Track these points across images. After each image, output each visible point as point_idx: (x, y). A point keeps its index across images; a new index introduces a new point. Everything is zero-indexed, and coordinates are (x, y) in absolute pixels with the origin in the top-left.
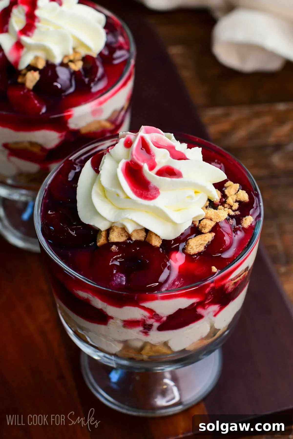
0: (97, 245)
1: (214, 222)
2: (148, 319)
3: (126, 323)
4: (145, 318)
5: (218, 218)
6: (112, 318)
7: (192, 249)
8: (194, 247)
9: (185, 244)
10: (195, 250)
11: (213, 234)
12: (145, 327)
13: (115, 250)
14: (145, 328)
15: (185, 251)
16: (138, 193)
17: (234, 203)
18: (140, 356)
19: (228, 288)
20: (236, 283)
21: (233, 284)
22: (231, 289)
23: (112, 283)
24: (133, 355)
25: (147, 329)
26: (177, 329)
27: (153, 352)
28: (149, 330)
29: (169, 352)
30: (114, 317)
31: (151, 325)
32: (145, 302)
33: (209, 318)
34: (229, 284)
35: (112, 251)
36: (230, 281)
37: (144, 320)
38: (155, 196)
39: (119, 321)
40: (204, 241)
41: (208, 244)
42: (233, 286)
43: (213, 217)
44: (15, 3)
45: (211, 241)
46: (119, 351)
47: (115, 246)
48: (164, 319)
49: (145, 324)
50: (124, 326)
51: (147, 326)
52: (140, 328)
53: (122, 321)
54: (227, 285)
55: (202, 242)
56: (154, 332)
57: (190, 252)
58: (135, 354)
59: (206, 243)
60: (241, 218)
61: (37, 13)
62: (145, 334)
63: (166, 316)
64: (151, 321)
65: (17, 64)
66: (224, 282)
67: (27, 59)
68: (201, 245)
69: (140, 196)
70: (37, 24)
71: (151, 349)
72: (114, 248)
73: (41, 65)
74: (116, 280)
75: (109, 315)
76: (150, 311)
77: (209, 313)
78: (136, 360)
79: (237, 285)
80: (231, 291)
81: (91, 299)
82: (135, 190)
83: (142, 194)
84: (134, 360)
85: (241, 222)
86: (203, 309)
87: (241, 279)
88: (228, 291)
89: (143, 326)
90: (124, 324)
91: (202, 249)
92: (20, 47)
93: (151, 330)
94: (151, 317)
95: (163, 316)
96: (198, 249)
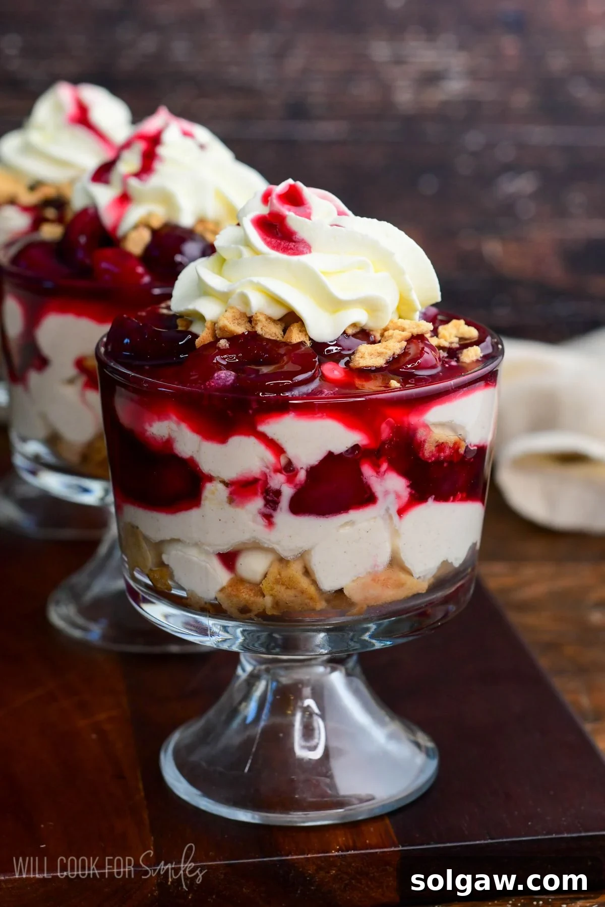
0: (195, 345)
1: (409, 332)
2: (272, 474)
3: (233, 488)
4: (267, 471)
5: (414, 326)
6: (210, 479)
8: (366, 356)
9: (352, 354)
10: (368, 359)
11: (404, 343)
12: (268, 497)
13: (225, 345)
14: (267, 502)
15: (351, 365)
16: (273, 243)
17: (450, 336)
18: (260, 600)
19: (424, 445)
20: (441, 447)
21: (435, 444)
22: (430, 452)
23: (210, 382)
24: (246, 595)
25: (271, 504)
26: (327, 516)
27: (283, 584)
28: (275, 509)
29: (312, 590)
30: (213, 474)
31: (278, 493)
32: (267, 421)
33: (387, 510)
34: (426, 435)
35: (219, 348)
36: (426, 426)
37: (265, 475)
38: (303, 251)
39: (221, 486)
40: (387, 349)
41: (393, 358)
42: (433, 448)
43: (406, 327)
44: (127, 145)
45: (398, 355)
46: (222, 590)
47: (225, 340)
48: (302, 476)
49: (267, 488)
50: (231, 500)
51: (271, 494)
52: (258, 504)
53: (226, 484)
54: (421, 434)
55: (384, 350)
56: (283, 516)
57: (359, 364)
58: (250, 595)
59: (389, 354)
60: (460, 351)
61: (161, 150)
62: (266, 521)
63: (305, 467)
64: (278, 481)
65: (115, 228)
66: (413, 420)
67: (134, 214)
68: (380, 354)
69: (276, 247)
70: (158, 166)
71: (278, 576)
72: (223, 343)
73: (156, 223)
74: (217, 376)
75: (204, 472)
76: (276, 448)
77: (386, 493)
78: (252, 615)
79: (442, 454)
80: (430, 458)
81: (174, 435)
82: (269, 239)
83: (280, 244)
84: (248, 615)
85: (460, 355)
86: (375, 474)
87: (450, 448)
88: (423, 454)
89: (264, 494)
90: (231, 493)
91: (380, 362)
92: (124, 199)
93: (278, 510)
94: (279, 467)
95: (299, 468)
96: (373, 360)
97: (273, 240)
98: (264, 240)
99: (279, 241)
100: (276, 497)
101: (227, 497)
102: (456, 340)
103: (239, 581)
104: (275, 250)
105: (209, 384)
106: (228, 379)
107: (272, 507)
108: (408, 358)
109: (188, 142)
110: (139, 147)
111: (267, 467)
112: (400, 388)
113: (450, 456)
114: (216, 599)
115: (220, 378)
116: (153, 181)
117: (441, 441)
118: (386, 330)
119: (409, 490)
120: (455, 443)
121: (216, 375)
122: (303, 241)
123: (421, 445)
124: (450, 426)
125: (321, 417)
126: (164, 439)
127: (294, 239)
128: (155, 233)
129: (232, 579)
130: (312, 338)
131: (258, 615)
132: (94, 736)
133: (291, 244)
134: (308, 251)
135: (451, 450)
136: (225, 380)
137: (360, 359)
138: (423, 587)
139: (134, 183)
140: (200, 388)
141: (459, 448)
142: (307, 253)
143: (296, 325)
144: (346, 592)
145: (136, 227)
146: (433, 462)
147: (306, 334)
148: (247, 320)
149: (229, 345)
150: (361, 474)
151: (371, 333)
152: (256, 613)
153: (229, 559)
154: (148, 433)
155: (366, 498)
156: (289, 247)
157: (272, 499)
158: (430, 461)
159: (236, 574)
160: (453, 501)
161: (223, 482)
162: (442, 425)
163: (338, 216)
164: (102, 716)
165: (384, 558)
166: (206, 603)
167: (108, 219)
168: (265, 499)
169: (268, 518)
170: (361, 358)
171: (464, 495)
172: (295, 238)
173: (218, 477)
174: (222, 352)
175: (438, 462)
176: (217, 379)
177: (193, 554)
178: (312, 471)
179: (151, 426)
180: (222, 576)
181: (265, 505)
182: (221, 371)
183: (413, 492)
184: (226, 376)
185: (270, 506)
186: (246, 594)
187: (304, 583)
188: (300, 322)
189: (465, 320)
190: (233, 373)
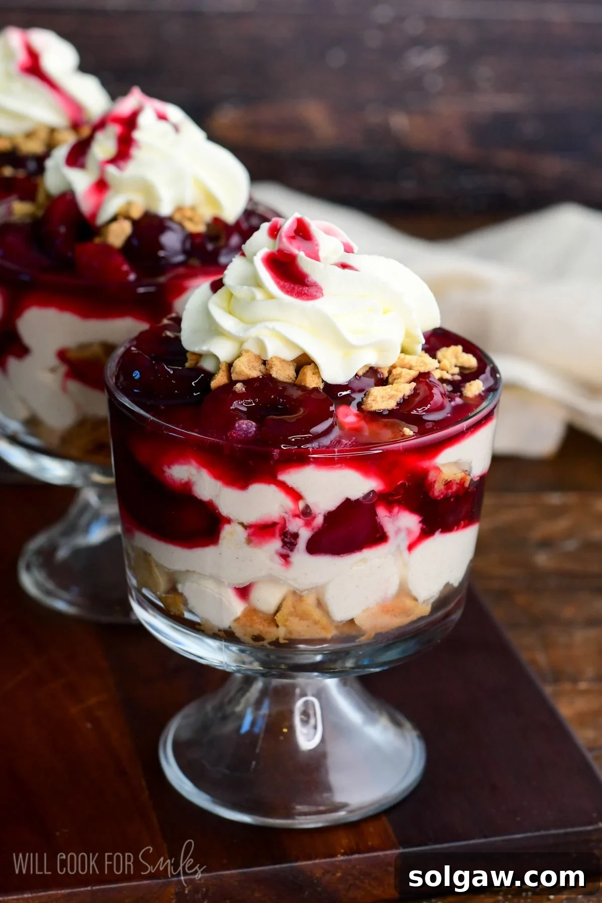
0: (210, 386)
1: (416, 371)
2: (291, 518)
3: (252, 530)
4: (286, 516)
5: (422, 365)
6: (228, 521)
7: (375, 402)
8: (379, 399)
9: (363, 396)
10: (380, 403)
11: (414, 385)
12: (286, 539)
13: (242, 389)
14: (285, 544)
15: (363, 407)
16: (287, 287)
17: (451, 367)
18: (273, 630)
19: (434, 486)
20: (448, 484)
21: (443, 483)
22: (439, 491)
23: (231, 432)
24: (260, 627)
25: (288, 545)
26: (342, 555)
27: (297, 616)
28: (292, 550)
29: (324, 621)
30: (231, 517)
31: (296, 536)
32: (287, 471)
33: (398, 547)
34: (436, 476)
35: (235, 392)
36: (437, 469)
37: (284, 520)
38: (316, 295)
39: (240, 529)
40: (397, 391)
41: (404, 399)
42: (442, 487)
43: (413, 364)
44: (101, 125)
45: (408, 396)
46: (237, 620)
47: (241, 384)
48: (319, 520)
49: (285, 531)
50: (249, 541)
51: (289, 536)
52: (276, 544)
53: (245, 527)
54: (432, 475)
55: (393, 393)
56: (300, 556)
57: (371, 407)
58: (264, 625)
59: (399, 396)
60: (462, 385)
61: (137, 135)
62: (284, 560)
63: (323, 513)
64: (295, 525)
65: (94, 215)
66: (426, 464)
67: (113, 205)
68: (391, 397)
69: (289, 292)
70: (134, 152)
71: (292, 609)
72: (239, 387)
73: (136, 213)
74: (239, 427)
75: (223, 514)
76: (295, 495)
77: (398, 531)
78: (265, 643)
79: (450, 491)
80: (439, 496)
81: (194, 479)
82: (282, 283)
83: (294, 288)
84: (261, 643)
85: (463, 389)
86: (388, 514)
87: (457, 483)
88: (433, 493)
89: (283, 537)
90: (249, 535)
91: (391, 404)
92: (101, 186)
93: (296, 550)
94: (298, 512)
95: (317, 513)
96: (385, 403)
97: (286, 284)
98: (278, 283)
99: (292, 285)
100: (293, 539)
101: (246, 538)
102: (457, 370)
103: (252, 612)
104: (289, 295)
105: (231, 435)
106: (250, 431)
107: (289, 548)
108: (417, 399)
109: (163, 124)
110: (113, 131)
111: (286, 513)
112: (414, 436)
113: (458, 490)
114: (230, 627)
115: (242, 430)
116: (132, 169)
117: (449, 480)
118: (394, 367)
119: (420, 525)
120: (462, 479)
121: (237, 425)
122: (315, 285)
123: (432, 485)
124: (456, 464)
125: (340, 468)
126: (183, 481)
127: (306, 282)
128: (135, 223)
129: (245, 609)
130: (324, 380)
131: (271, 643)
132: (89, 725)
133: (304, 289)
134: (321, 295)
135: (458, 485)
136: (246, 432)
137: (373, 402)
138: (426, 610)
139: (111, 170)
140: (222, 439)
141: (464, 482)
142: (319, 297)
143: (309, 367)
144: (357, 622)
145: (114, 219)
146: (441, 499)
147: (320, 376)
148: (261, 362)
149: (245, 388)
150: (376, 515)
151: (379, 370)
152: (269, 641)
153: (244, 592)
154: (167, 474)
155: (378, 537)
156: (303, 293)
157: (290, 541)
158: (439, 499)
159: (249, 605)
160: (457, 529)
161: (242, 524)
162: (449, 464)
163: (346, 253)
164: (93, 701)
165: (393, 589)
166: (220, 630)
167: (86, 204)
168: (283, 541)
169: (285, 557)
170: (374, 400)
171: (467, 522)
172: (308, 281)
173: (237, 519)
174: (240, 396)
175: (446, 498)
176: (238, 430)
177: (210, 586)
178: (330, 517)
179: (169, 467)
180: (238, 607)
181: (283, 547)
182: (242, 421)
183: (424, 527)
184: (247, 426)
185: (287, 547)
186: (260, 625)
187: (317, 614)
188: (312, 364)
189: (463, 346)
190: (254, 424)
